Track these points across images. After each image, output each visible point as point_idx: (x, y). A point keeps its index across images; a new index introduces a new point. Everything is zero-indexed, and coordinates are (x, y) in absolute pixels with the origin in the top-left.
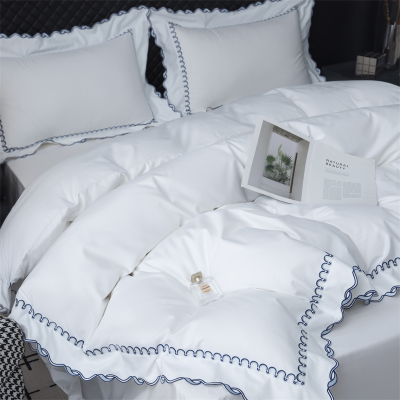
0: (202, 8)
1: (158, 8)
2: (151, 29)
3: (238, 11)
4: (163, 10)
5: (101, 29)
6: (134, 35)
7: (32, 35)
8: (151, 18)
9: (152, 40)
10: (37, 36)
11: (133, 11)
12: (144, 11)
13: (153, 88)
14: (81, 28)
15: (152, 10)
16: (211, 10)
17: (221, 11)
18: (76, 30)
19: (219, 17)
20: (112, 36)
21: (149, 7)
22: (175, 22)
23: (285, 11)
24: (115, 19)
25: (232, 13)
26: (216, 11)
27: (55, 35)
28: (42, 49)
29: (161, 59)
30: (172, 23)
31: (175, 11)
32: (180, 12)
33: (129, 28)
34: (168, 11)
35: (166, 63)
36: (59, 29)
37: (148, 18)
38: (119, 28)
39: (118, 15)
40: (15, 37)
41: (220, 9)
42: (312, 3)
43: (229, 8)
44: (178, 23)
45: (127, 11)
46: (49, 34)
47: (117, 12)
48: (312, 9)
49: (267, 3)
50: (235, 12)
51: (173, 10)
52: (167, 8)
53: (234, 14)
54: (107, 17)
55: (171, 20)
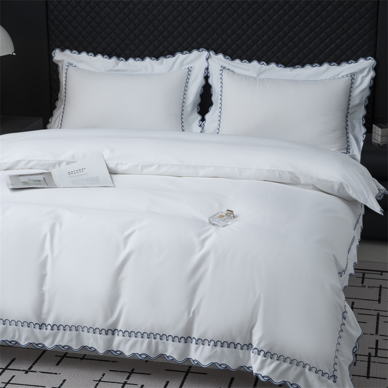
0: (259, 61)
1: (216, 53)
2: (207, 69)
3: (295, 68)
4: (221, 56)
5: (166, 63)
6: (192, 72)
7: (110, 57)
8: (209, 60)
9: (206, 78)
10: (114, 59)
11: (195, 53)
12: (205, 53)
13: (200, 117)
14: (151, 59)
15: (212, 53)
16: (268, 63)
17: (277, 66)
18: (148, 60)
19: (274, 71)
20: (174, 69)
21: (208, 50)
22: (227, 66)
23: (340, 76)
24: (179, 57)
25: (288, 69)
27: (131, 61)
28: (115, 68)
29: (211, 95)
30: (224, 68)
31: (233, 59)
32: (238, 61)
33: (190, 66)
34: (225, 57)
35: (214, 99)
36: (135, 57)
37: (207, 59)
38: (182, 64)
39: (183, 54)
40: (99, 56)
41: (277, 63)
42: (372, 74)
43: (286, 65)
44: (231, 68)
45: (190, 52)
46: (127, 59)
47: (182, 52)
48: (371, 79)
49: (326, 66)
50: (291, 69)
51: (231, 57)
52: (225, 54)
53: (291, 71)
54: (173, 54)
55: (224, 65)
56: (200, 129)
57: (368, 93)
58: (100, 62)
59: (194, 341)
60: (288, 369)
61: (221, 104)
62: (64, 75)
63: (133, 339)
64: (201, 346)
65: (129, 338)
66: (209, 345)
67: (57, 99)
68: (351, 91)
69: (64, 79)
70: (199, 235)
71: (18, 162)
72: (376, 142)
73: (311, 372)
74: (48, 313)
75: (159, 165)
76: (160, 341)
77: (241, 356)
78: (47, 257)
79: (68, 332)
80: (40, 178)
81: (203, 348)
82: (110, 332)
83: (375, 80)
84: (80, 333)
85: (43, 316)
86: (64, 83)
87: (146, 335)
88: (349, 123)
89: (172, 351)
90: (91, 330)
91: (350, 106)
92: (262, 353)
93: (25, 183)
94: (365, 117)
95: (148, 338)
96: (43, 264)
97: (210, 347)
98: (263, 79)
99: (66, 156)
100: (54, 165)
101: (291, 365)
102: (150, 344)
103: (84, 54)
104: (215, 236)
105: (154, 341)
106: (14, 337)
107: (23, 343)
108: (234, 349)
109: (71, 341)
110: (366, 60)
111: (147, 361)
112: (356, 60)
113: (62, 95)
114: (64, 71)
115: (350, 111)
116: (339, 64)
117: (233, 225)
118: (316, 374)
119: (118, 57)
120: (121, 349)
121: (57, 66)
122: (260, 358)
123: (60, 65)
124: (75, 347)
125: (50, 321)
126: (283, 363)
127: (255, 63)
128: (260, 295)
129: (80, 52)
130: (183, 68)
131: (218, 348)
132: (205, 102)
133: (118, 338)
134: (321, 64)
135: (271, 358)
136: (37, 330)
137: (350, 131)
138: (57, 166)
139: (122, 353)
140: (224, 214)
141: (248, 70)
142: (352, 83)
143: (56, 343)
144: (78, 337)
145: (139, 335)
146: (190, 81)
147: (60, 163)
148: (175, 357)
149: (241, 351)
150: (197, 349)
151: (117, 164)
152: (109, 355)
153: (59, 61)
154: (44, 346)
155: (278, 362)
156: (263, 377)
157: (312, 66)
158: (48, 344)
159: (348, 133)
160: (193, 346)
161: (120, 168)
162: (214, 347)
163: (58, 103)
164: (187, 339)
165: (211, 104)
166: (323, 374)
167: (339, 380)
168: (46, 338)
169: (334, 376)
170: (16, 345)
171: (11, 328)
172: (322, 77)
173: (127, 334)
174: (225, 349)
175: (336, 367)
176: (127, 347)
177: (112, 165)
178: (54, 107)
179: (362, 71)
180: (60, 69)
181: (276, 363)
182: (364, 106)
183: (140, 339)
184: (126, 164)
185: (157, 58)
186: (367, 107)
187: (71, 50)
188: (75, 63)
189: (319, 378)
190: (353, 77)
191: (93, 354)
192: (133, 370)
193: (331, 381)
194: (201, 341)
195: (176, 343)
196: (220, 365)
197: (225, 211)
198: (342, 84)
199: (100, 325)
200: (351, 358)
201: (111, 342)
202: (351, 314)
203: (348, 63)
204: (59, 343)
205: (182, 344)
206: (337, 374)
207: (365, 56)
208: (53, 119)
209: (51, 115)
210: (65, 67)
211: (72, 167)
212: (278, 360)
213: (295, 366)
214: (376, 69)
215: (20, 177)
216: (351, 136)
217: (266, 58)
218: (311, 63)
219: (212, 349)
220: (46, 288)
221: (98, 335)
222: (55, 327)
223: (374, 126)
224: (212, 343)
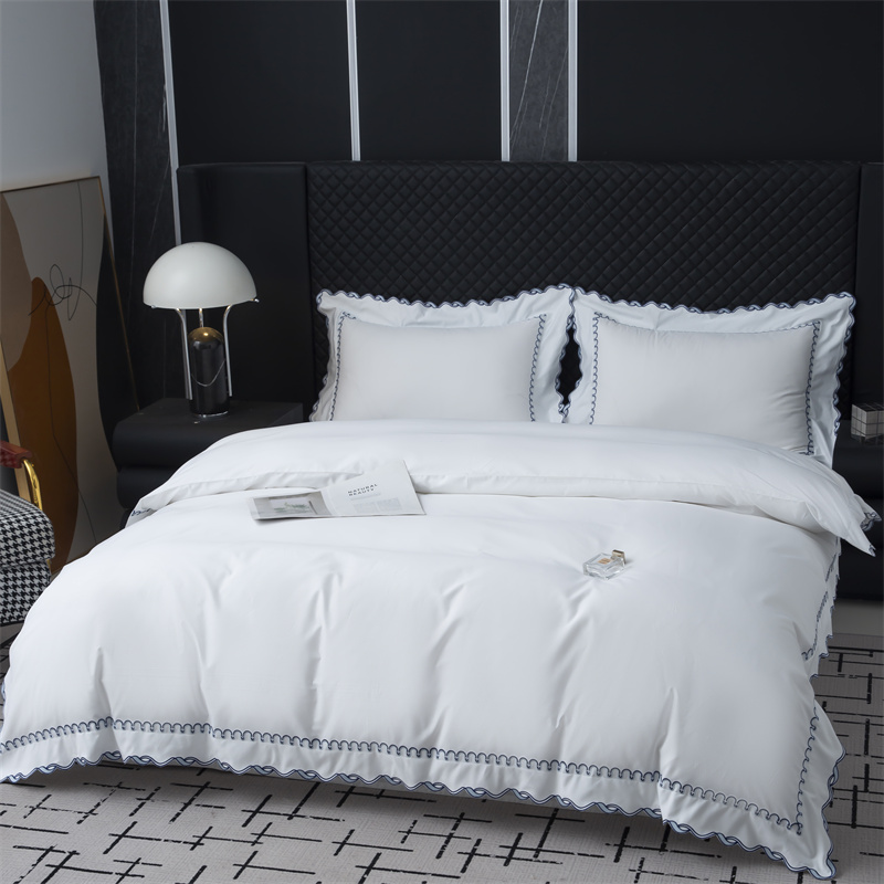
0: (658, 302)
1: (587, 290)
2: (572, 317)
4: (594, 296)
5: (503, 308)
6: (547, 323)
7: (411, 302)
8: (575, 303)
9: (571, 332)
10: (417, 305)
11: (551, 291)
12: (568, 292)
13: (560, 398)
15: (579, 291)
16: (673, 305)
17: (689, 310)
18: (473, 304)
19: (684, 319)
20: (517, 319)
21: (573, 286)
22: (605, 312)
23: (795, 325)
24: (526, 298)
25: (707, 315)
26: (682, 309)
27: (445, 307)
28: (420, 320)
29: (578, 361)
30: (600, 315)
31: (614, 300)
32: (622, 303)
33: (542, 313)
34: (601, 297)
35: (583, 367)
36: (451, 301)
37: (571, 301)
38: (529, 310)
39: (531, 293)
40: (393, 301)
41: (688, 306)
42: (849, 320)
43: (703, 309)
44: (612, 315)
45: (543, 289)
46: (438, 304)
47: (529, 290)
48: (848, 329)
49: (770, 308)
50: (712, 314)
51: (611, 297)
52: (601, 292)
53: (712, 318)
54: (515, 294)
55: (600, 310)
56: (561, 417)
57: (842, 352)
58: (394, 311)
59: (563, 766)
60: (719, 814)
61: (595, 374)
62: (337, 333)
63: (462, 764)
64: (575, 775)
65: (455, 762)
66: (588, 774)
67: (325, 373)
68: (813, 350)
69: (336, 339)
70: (568, 593)
71: (268, 476)
72: (858, 434)
73: (758, 818)
74: (323, 722)
75: (498, 478)
76: (507, 767)
77: (642, 792)
78: (319, 630)
79: (356, 753)
80: (304, 501)
81: (578, 779)
82: (424, 753)
83: (853, 330)
84: (374, 755)
85: (315, 727)
86: (336, 346)
87: (483, 758)
88: (811, 403)
89: (527, 784)
90: (394, 750)
91: (813, 376)
92: (677, 787)
93: (280, 510)
94: (839, 393)
95: (487, 762)
96: (314, 643)
97: (590, 777)
98: (666, 333)
99: (344, 465)
100: (325, 481)
101: (725, 806)
102: (489, 773)
103: (368, 298)
104: (595, 595)
105: (496, 767)
106: (269, 760)
107: (284, 770)
108: (629, 781)
109: (360, 766)
110: (839, 297)
111: (484, 801)
112: (822, 298)
113: (333, 365)
114: (337, 326)
115: (812, 383)
116: (792, 305)
117: (624, 575)
118: (767, 821)
119: (425, 300)
120: (443, 780)
121: (324, 318)
122: (674, 795)
123: (329, 316)
124: (368, 777)
125: (326, 735)
126: (713, 802)
127: (651, 306)
128: (672, 690)
129: (361, 295)
130: (530, 317)
131: (604, 779)
132: (569, 372)
133: (437, 763)
134: (762, 305)
135: (692, 795)
136: (306, 749)
137: (812, 416)
138: (330, 481)
139: (444, 787)
140: (609, 558)
141: (641, 318)
142: (816, 336)
143: (337, 770)
144: (372, 760)
145: (472, 757)
146: (544, 339)
147: (334, 477)
148: (532, 793)
149: (641, 783)
150: (568, 780)
151: (428, 478)
152: (423, 790)
153: (328, 310)
154: (316, 775)
155: (704, 801)
156: (679, 826)
157: (748, 310)
158: (325, 773)
159: (809, 420)
160: (562, 775)
161: (433, 484)
162: (597, 778)
163: (328, 380)
164: (552, 764)
165: (579, 375)
166: (780, 821)
167: (805, 830)
168: (320, 763)
169: (798, 824)
170: (273, 774)
171: (265, 746)
172: (766, 327)
173: (452, 755)
174: (615, 780)
175: (801, 809)
176: (453, 778)
177: (419, 480)
178: (321, 386)
179: (832, 316)
180: (330, 322)
181: (700, 803)
182: (835, 375)
183: (473, 764)
184: (444, 477)
185: (489, 301)
186: (840, 377)
187: (347, 292)
188: (353, 314)
189: (773, 827)
190: (816, 326)
191: (397, 788)
192: (462, 814)
193: (792, 833)
194: (575, 767)
195: (534, 771)
196: (607, 807)
197: (610, 553)
198: (799, 337)
199: (407, 741)
200: (826, 793)
201: (425, 768)
202: (824, 721)
203: (808, 304)
204: (342, 769)
205: (543, 772)
206: (803, 820)
207: (836, 292)
208: (319, 405)
209: (316, 399)
210: (337, 320)
211: (355, 484)
212: (703, 798)
213: (732, 809)
214: (855, 312)
215: (272, 501)
216: (814, 424)
217: (670, 296)
218: (746, 304)
219: (593, 781)
220: (318, 681)
221: (404, 757)
222: (335, 744)
223: (854, 407)
224: (593, 770)
